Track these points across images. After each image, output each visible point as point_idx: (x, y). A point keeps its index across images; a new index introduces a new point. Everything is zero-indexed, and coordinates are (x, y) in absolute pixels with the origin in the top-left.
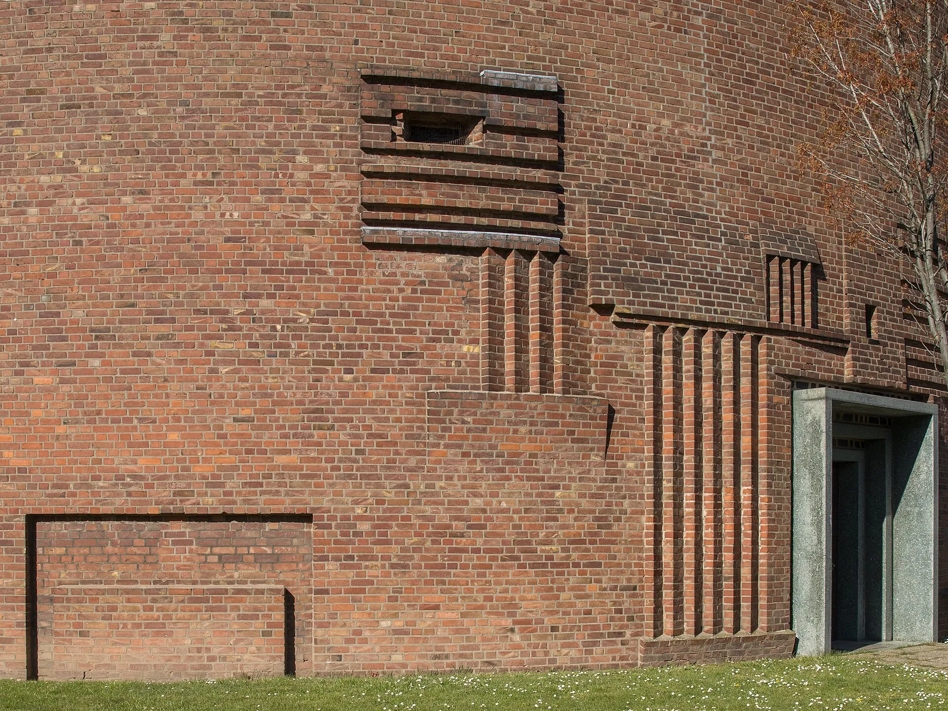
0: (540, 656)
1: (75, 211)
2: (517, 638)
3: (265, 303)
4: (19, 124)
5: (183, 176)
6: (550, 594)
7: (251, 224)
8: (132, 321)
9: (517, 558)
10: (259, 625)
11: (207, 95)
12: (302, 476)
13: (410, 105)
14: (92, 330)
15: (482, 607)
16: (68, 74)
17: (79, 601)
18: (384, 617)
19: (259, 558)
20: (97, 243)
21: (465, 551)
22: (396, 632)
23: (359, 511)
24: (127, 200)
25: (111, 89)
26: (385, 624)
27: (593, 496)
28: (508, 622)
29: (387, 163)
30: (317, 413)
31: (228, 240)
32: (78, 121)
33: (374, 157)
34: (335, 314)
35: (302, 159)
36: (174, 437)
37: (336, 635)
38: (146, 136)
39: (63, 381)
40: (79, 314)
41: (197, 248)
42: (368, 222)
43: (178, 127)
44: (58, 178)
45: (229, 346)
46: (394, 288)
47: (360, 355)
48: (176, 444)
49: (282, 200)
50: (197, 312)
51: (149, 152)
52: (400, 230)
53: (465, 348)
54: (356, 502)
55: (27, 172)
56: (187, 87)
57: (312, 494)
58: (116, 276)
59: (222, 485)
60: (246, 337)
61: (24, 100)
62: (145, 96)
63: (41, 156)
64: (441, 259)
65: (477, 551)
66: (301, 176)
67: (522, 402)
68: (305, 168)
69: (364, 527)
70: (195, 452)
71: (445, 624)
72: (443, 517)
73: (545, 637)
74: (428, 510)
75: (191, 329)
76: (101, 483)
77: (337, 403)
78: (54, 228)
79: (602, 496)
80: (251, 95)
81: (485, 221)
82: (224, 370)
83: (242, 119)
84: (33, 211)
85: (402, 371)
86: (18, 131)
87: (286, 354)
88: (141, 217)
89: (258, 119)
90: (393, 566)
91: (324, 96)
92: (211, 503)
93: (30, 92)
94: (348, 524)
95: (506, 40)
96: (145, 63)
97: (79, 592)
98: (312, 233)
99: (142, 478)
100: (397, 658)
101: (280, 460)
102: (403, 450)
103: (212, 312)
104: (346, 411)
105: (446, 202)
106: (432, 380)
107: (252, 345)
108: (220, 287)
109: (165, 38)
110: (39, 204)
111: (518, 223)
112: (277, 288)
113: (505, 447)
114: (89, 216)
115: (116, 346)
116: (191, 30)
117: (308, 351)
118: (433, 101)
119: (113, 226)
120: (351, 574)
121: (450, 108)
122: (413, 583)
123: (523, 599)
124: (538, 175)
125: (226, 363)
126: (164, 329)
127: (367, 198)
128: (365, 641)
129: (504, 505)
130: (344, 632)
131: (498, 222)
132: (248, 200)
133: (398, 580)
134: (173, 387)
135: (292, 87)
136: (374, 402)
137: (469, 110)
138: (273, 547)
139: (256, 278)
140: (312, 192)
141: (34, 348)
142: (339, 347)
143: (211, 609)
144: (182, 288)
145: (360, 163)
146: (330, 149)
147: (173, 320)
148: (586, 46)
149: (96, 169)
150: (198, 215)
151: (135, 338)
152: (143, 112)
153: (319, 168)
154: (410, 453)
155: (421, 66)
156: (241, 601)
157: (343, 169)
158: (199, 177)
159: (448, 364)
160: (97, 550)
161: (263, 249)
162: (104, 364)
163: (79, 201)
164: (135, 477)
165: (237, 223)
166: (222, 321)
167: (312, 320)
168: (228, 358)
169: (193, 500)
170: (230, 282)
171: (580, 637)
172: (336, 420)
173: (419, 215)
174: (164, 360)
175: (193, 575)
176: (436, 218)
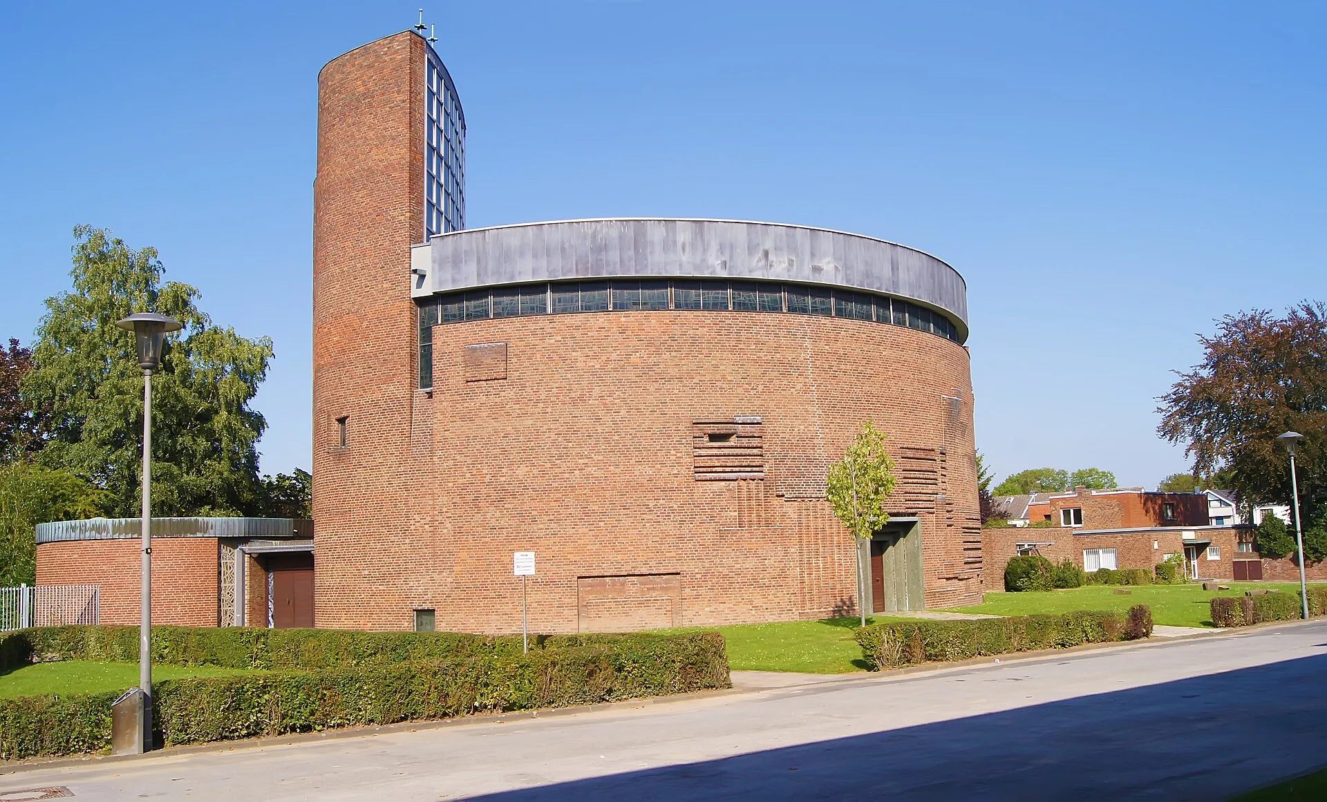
0: (762, 618)
1: (593, 472)
2: (753, 612)
3: (661, 501)
4: (571, 442)
5: (631, 459)
6: (764, 596)
8: (615, 509)
9: (753, 585)
10: (663, 611)
11: (639, 431)
12: (677, 560)
13: (710, 432)
14: (600, 513)
15: (741, 602)
16: (588, 424)
17: (597, 606)
18: (707, 606)
19: (662, 588)
20: (601, 483)
21: (734, 582)
22: (711, 612)
23: (697, 571)
24: (612, 468)
25: (604, 430)
26: (706, 609)
28: (750, 607)
29: (703, 452)
30: (681, 538)
31: (648, 481)
32: (593, 441)
33: (697, 450)
34: (686, 504)
35: (673, 452)
36: (632, 548)
37: (689, 614)
38: (618, 446)
39: (590, 530)
40: (596, 507)
41: (637, 483)
42: (696, 473)
43: (629, 443)
44: (586, 461)
45: (650, 516)
46: (707, 494)
47: (695, 518)
48: (632, 551)
49: (666, 466)
50: (638, 506)
51: (618, 451)
52: (708, 474)
53: (732, 514)
54: (695, 568)
55: (575, 459)
56: (631, 428)
57: (680, 566)
58: (608, 494)
59: (649, 564)
60: (655, 513)
61: (572, 434)
63: (580, 453)
64: (723, 483)
65: (738, 583)
66: (673, 458)
67: (753, 531)
68: (674, 455)
69: (699, 576)
70: (638, 553)
71: (728, 608)
72: (726, 572)
73: (764, 612)
74: (721, 570)
75: (636, 511)
76: (605, 565)
77: (688, 535)
78: (585, 478)
80: (654, 431)
81: (737, 469)
82: (648, 525)
83: (651, 439)
84: (577, 472)
85: (710, 523)
86: (570, 444)
87: (670, 519)
88: (617, 473)
89: (657, 439)
90: (709, 589)
91: (680, 430)
92: (644, 571)
94: (693, 575)
95: (743, 405)
97: (597, 603)
98: (677, 477)
99: (620, 563)
100: (711, 621)
101: (668, 555)
102: (711, 549)
103: (643, 505)
104: (691, 537)
105: (724, 464)
106: (720, 525)
107: (657, 516)
108: (646, 497)
109: (623, 412)
110: (579, 469)
111: (749, 469)
112: (666, 496)
113: (747, 546)
114: (599, 474)
115: (609, 518)
116: (632, 409)
117: (677, 517)
118: (718, 429)
119: (607, 477)
120: (695, 593)
121: (724, 430)
122: (716, 595)
123: (755, 599)
124: (755, 451)
126: (628, 512)
127: (696, 465)
128: (700, 615)
129: (747, 567)
131: (742, 469)
132: (654, 467)
133: (711, 594)
134: (630, 532)
135: (669, 427)
136: (701, 533)
137: (730, 431)
138: (666, 584)
139: (658, 493)
140: (677, 463)
141: (579, 519)
142: (688, 515)
143: (645, 606)
145: (693, 452)
146: (682, 448)
147: (629, 509)
148: (772, 404)
149: (600, 458)
150: (637, 473)
151: (616, 515)
152: (616, 438)
153: (679, 455)
154: (713, 550)
155: (712, 417)
156: (657, 603)
157: (687, 454)
158: (637, 460)
159: (726, 519)
160: (603, 588)
161: (661, 484)
162: (605, 524)
163: (594, 468)
164: (617, 562)
165: (651, 475)
166: (647, 508)
167: (678, 507)
168: (649, 521)
169: (639, 569)
170: (650, 495)
171: (776, 611)
172: (687, 540)
173: (714, 469)
174: (627, 522)
175: (638, 595)
176: (721, 469)
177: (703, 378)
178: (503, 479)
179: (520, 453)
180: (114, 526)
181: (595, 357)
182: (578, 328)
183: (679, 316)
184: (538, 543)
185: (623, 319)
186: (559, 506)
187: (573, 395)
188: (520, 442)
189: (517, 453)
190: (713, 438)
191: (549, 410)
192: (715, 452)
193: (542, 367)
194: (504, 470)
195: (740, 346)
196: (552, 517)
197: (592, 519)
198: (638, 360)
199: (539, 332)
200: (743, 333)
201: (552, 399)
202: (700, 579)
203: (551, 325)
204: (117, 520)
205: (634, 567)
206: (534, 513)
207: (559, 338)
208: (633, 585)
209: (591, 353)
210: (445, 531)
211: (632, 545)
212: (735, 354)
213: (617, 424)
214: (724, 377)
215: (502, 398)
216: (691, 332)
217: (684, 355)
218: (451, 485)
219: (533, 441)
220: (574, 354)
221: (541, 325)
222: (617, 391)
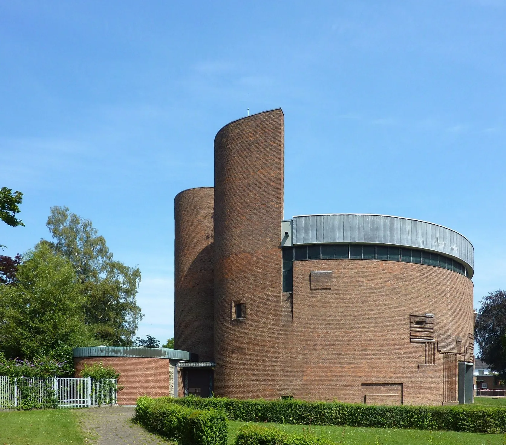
1: (370, 335)
3: (397, 351)
4: (361, 321)
5: (386, 330)
6: (432, 395)
7: (395, 338)
8: (378, 353)
9: (428, 390)
10: (396, 400)
11: (389, 318)
12: (402, 377)
13: (417, 320)
14: (372, 354)
15: (424, 397)
16: (368, 313)
17: (370, 397)
19: (395, 390)
20: (373, 341)
21: (422, 389)
23: (409, 383)
24: (378, 334)
25: (375, 316)
26: (412, 400)
27: (437, 380)
28: (427, 400)
29: (413, 329)
30: (404, 368)
31: (392, 341)
32: (370, 321)
33: (411, 328)
34: (406, 352)
35: (402, 328)
38: (380, 324)
39: (368, 362)
40: (370, 352)
41: (388, 342)
42: (411, 338)
43: (385, 323)
44: (367, 330)
45: (392, 357)
46: (414, 349)
47: (409, 359)
48: (385, 373)
49: (399, 335)
50: (388, 352)
51: (381, 326)
52: (416, 339)
53: (422, 358)
54: (409, 381)
55: (362, 329)
56: (386, 316)
57: (403, 380)
58: (376, 346)
59: (391, 379)
60: (394, 356)
61: (361, 317)
62: (380, 317)
63: (364, 326)
64: (420, 344)
65: (424, 389)
66: (402, 331)
67: (430, 366)
69: (410, 385)
70: (387, 374)
71: (420, 400)
72: (419, 384)
73: (432, 402)
75: (387, 355)
76: (373, 379)
77: (407, 366)
78: (366, 338)
79: (438, 380)
80: (395, 318)
82: (392, 361)
83: (394, 322)
85: (415, 361)
87: (400, 359)
88: (380, 337)
89: (396, 322)
90: (413, 391)
91: (405, 318)
92: (389, 382)
93: (362, 316)
94: (408, 385)
95: (428, 309)
96: (380, 312)
97: (370, 396)
98: (403, 340)
99: (380, 378)
101: (399, 375)
102: (415, 373)
105: (421, 335)
106: (419, 363)
107: (395, 357)
108: (391, 348)
109: (383, 308)
110: (364, 334)
111: (429, 338)
112: (399, 348)
114: (371, 336)
115: (376, 357)
116: (387, 307)
117: (403, 358)
118: (419, 319)
119: (375, 338)
120: (408, 392)
121: (422, 320)
122: (416, 394)
123: (429, 396)
124: (431, 330)
125: (392, 360)
126: (383, 355)
127: (411, 335)
130: (407, 401)
131: (427, 338)
132: (395, 335)
133: (414, 393)
134: (384, 364)
135: (401, 317)
136: (411, 366)
137: (424, 320)
138: (397, 388)
139: (396, 347)
140: (404, 333)
141: (363, 357)
142: (407, 357)
143: (389, 398)
144: (386, 348)
146: (406, 327)
147: (384, 353)
148: (437, 309)
149: (373, 329)
150: (388, 337)
151: (379, 356)
152: (380, 320)
153: (404, 330)
155: (417, 314)
156: (393, 397)
157: (408, 330)
158: (388, 331)
159: (420, 360)
160: (371, 389)
161: (397, 342)
162: (374, 360)
163: (370, 334)
164: (379, 378)
165: (394, 338)
166: (391, 353)
167: (403, 353)
168: (392, 359)
169: (387, 381)
170: (392, 347)
171: (436, 402)
172: (406, 369)
173: (418, 337)
174: (383, 359)
175: (385, 393)
176: (420, 337)
177: (414, 295)
178: (328, 336)
179: (337, 325)
180: (124, 350)
181: (372, 281)
182: (364, 267)
183: (406, 265)
184: (344, 367)
185: (384, 264)
186: (354, 351)
187: (362, 299)
188: (337, 319)
189: (335, 324)
190: (418, 323)
191: (351, 305)
192: (418, 329)
193: (347, 284)
194: (329, 332)
195: (428, 282)
196: (351, 356)
197: (369, 357)
198: (390, 285)
199: (347, 267)
200: (429, 275)
201: (353, 300)
202: (410, 386)
203: (352, 264)
204: (125, 347)
205: (385, 380)
206: (343, 353)
207: (356, 271)
208: (384, 389)
209: (370, 279)
210: (299, 360)
211: (385, 370)
212: (426, 285)
213: (380, 314)
214: (421, 295)
215: (329, 298)
216: (410, 273)
217: (407, 284)
218: (302, 338)
219: (343, 319)
220: (363, 279)
221: (347, 264)
222: (381, 298)
